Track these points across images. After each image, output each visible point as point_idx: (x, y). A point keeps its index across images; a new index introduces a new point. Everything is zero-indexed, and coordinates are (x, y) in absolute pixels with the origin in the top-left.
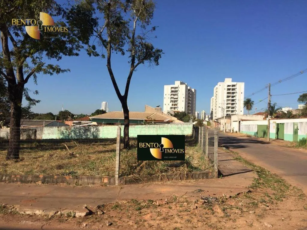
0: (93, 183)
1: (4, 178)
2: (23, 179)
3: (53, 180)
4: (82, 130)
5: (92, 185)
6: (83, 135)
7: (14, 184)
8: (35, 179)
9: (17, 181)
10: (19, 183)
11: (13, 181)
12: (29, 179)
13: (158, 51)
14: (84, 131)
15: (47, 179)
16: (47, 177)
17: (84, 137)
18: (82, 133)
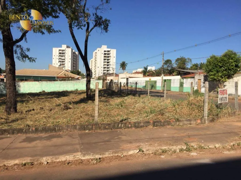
0: (190, 124)
1: (120, 125)
2: (137, 125)
3: (160, 124)
4: (3, 86)
5: (190, 125)
6: (4, 91)
7: (130, 129)
8: (146, 124)
9: (131, 127)
10: (134, 128)
11: (128, 128)
12: (142, 125)
13: (106, 20)
14: (4, 87)
15: (156, 124)
16: (156, 121)
17: (4, 92)
18: (2, 89)
